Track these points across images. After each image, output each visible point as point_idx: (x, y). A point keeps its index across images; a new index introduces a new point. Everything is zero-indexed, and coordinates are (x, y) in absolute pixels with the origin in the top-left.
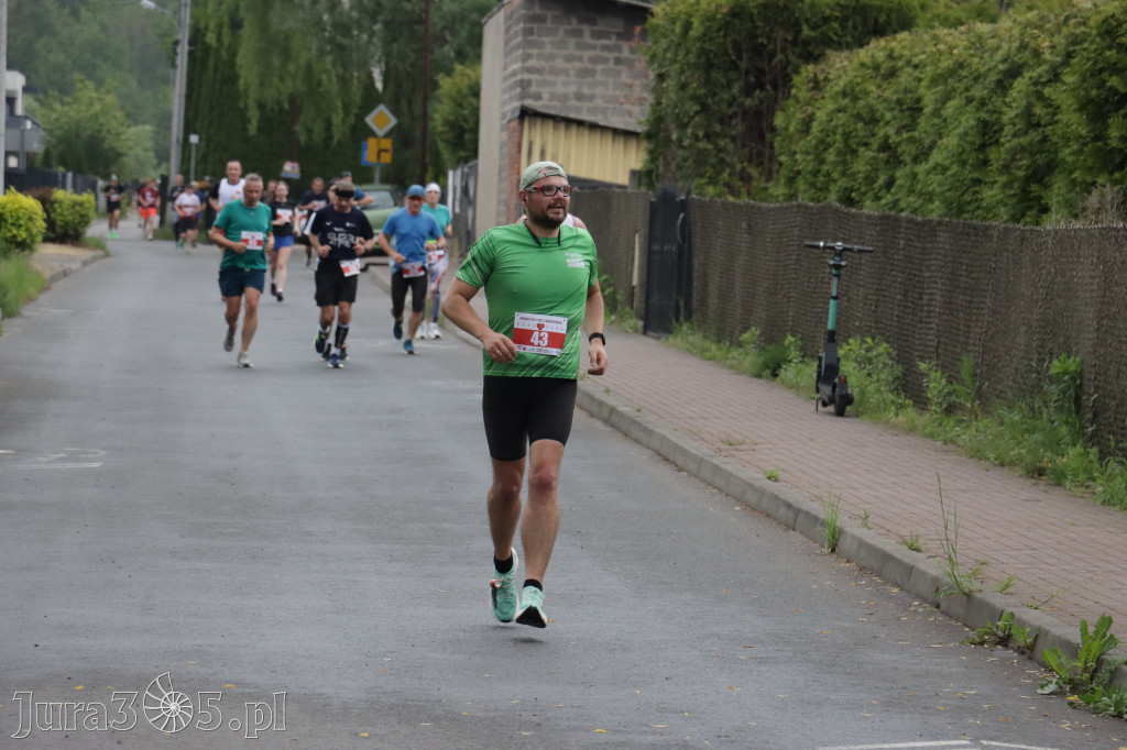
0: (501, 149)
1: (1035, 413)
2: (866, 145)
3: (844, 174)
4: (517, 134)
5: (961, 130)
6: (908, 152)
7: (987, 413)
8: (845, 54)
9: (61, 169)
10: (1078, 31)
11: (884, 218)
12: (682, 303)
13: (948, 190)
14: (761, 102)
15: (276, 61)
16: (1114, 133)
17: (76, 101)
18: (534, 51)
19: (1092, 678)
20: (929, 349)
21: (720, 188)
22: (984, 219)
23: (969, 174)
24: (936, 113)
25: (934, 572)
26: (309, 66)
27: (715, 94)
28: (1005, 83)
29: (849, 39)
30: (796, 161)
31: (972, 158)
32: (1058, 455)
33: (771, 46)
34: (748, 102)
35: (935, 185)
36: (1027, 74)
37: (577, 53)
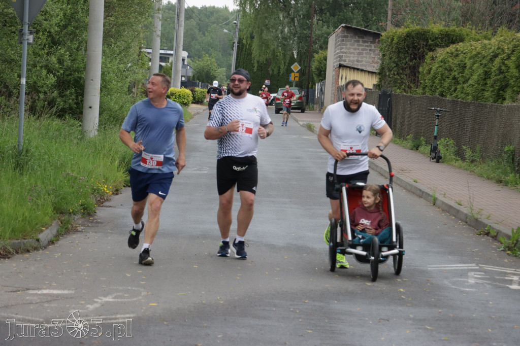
0: (333, 77)
1: (499, 163)
2: (448, 78)
3: (441, 87)
4: (338, 72)
5: (478, 74)
6: (461, 80)
7: (484, 162)
8: (442, 49)
9: (198, 81)
10: (516, 43)
11: (453, 101)
13: (474, 92)
14: (415, 64)
15: (264, 48)
17: (203, 60)
18: (344, 47)
19: (515, 246)
20: (466, 142)
21: (401, 90)
22: (485, 101)
23: (480, 87)
24: (471, 68)
25: (466, 212)
26: (274, 50)
27: (401, 61)
28: (493, 59)
29: (444, 45)
30: (426, 82)
31: (482, 82)
32: (506, 176)
33: (419, 46)
34: (411, 64)
35: (469, 91)
36: (500, 57)
37: (357, 47)
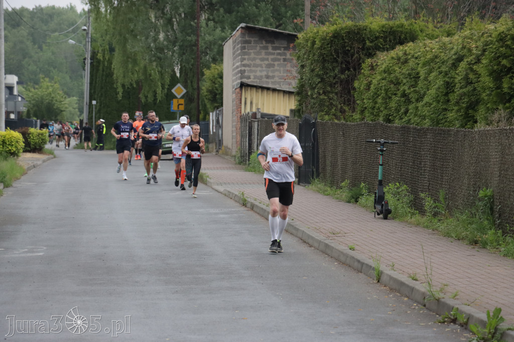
0: (233, 102)
1: (473, 215)
2: (395, 94)
3: (386, 108)
4: (239, 95)
5: (436, 86)
6: (413, 97)
7: (451, 215)
8: (385, 53)
9: (35, 119)
10: (488, 40)
11: (403, 127)
12: (315, 170)
13: (432, 114)
14: (348, 76)
15: (130, 66)
16: (505, 86)
17: (41, 87)
18: (246, 57)
19: (493, 337)
20: (425, 187)
21: (331, 116)
22: (448, 126)
23: (441, 106)
24: (426, 79)
25: (423, 290)
26: (145, 67)
27: (327, 73)
28: (456, 64)
29: (388, 47)
30: (364, 103)
31: (442, 99)
32: (483, 234)
33: (353, 51)
34: (343, 77)
35: (426, 112)
36: (465, 60)
37: (266, 57)
